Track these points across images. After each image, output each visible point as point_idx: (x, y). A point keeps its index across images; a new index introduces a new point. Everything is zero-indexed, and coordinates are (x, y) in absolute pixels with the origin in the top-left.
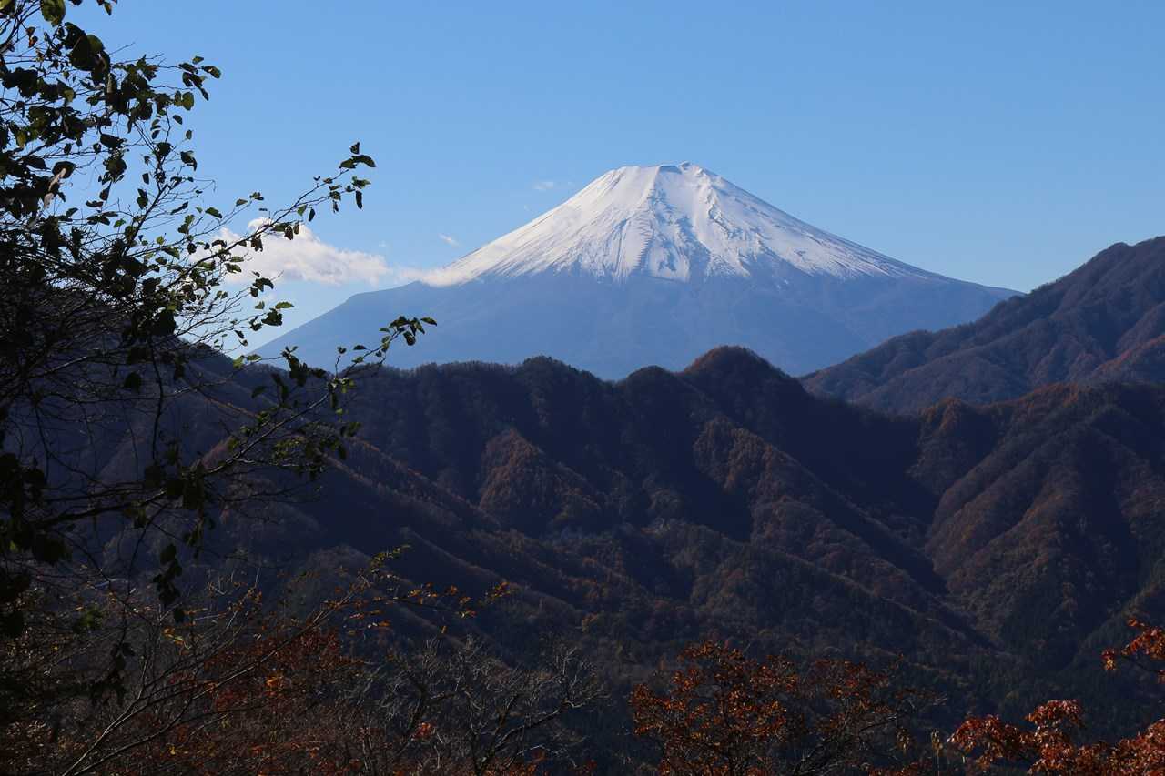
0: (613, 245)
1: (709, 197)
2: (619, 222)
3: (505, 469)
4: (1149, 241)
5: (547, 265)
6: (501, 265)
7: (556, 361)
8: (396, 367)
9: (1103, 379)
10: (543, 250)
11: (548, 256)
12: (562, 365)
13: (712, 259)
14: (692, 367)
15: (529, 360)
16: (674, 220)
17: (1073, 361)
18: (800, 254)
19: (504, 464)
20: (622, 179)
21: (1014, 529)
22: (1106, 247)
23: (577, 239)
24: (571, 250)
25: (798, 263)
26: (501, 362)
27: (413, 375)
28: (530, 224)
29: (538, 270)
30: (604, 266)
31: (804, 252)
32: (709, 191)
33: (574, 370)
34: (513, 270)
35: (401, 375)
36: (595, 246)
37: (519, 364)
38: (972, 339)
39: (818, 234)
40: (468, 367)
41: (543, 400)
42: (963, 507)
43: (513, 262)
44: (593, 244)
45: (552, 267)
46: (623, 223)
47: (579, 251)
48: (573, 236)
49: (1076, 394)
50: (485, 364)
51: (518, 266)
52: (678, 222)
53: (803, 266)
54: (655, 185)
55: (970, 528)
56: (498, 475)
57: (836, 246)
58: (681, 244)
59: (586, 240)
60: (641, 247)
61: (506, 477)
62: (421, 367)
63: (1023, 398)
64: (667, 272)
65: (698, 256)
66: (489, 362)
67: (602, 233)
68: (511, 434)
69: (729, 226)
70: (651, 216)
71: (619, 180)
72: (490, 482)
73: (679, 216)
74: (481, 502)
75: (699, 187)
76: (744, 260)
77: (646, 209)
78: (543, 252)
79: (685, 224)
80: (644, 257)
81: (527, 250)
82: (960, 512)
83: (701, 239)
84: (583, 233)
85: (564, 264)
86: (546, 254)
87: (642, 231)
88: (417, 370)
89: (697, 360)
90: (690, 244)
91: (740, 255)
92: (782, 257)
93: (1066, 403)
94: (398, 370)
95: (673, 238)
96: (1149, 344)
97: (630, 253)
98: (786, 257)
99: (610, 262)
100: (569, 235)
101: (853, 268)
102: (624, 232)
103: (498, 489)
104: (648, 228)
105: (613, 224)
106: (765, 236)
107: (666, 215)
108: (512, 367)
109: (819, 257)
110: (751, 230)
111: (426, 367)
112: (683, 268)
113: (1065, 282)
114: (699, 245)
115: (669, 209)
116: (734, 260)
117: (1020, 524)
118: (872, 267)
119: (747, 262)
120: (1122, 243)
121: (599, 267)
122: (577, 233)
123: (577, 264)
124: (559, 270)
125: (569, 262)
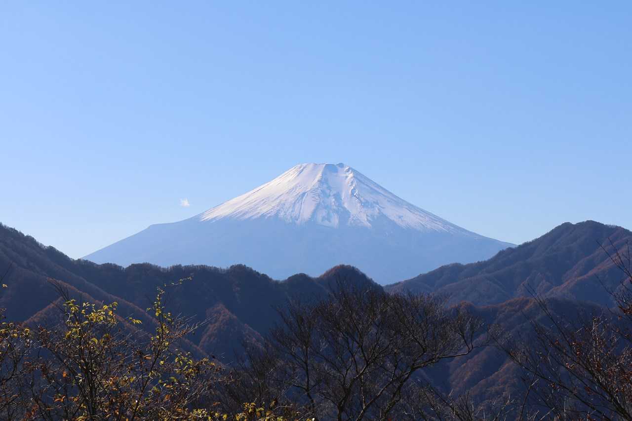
0: (297, 205)
1: (352, 183)
2: (301, 193)
3: (215, 326)
4: (583, 222)
5: (260, 214)
6: (235, 213)
7: (248, 268)
8: (159, 266)
9: (552, 296)
10: (259, 206)
11: (261, 210)
12: (251, 270)
13: (352, 217)
14: (324, 275)
15: (233, 266)
16: (332, 194)
17: (538, 286)
18: (400, 217)
19: (215, 323)
20: (304, 169)
21: (493, 376)
22: (560, 224)
23: (278, 201)
24: (274, 207)
25: (398, 221)
26: (218, 267)
27: (168, 271)
28: (252, 192)
29: (256, 217)
30: (291, 217)
31: (402, 217)
32: (352, 180)
33: (258, 273)
34: (242, 216)
35: (162, 270)
36: (287, 206)
37: (227, 267)
38: (485, 270)
39: (411, 207)
40: (199, 268)
41: (239, 289)
42: (466, 362)
43: (241, 212)
44: (286, 204)
45: (263, 216)
46: (304, 194)
47: (278, 208)
48: (275, 200)
49: (532, 304)
50: (209, 267)
51: (244, 214)
52: (334, 195)
53: (401, 224)
54: (322, 175)
55: (470, 373)
56: (211, 329)
57: (421, 214)
58: (335, 207)
59: (282, 202)
60: (313, 208)
61: (215, 330)
62: (173, 267)
63: (504, 304)
64: (326, 223)
65: (344, 214)
66: (211, 266)
67: (291, 199)
68: (220, 306)
69: (362, 199)
70: (319, 191)
71: (303, 170)
72: (206, 333)
73: (335, 192)
74: (200, 344)
75: (347, 177)
76: (369, 218)
77: (316, 187)
78: (258, 208)
79: (337, 197)
80: (314, 213)
81: (249, 206)
82: (465, 364)
83: (346, 205)
84: (282, 198)
85: (269, 215)
86: (259, 208)
87: (314, 199)
88: (171, 268)
89: (327, 272)
90: (340, 208)
91: (367, 216)
92: (390, 218)
93: (526, 308)
94: (160, 267)
95: (331, 203)
96: (579, 278)
97: (306, 210)
98: (392, 218)
99: (295, 215)
100: (273, 199)
101: (429, 226)
102: (304, 199)
103: (210, 336)
104: (317, 198)
105: (298, 194)
106: (381, 206)
107: (328, 192)
108: (224, 269)
109: (411, 219)
110: (374, 202)
111: (175, 266)
112: (335, 221)
113: (537, 241)
114: (344, 208)
115: (329, 188)
116: (364, 218)
117: (496, 373)
118: (439, 226)
119: (371, 220)
120: (569, 223)
121: (289, 217)
122: (278, 197)
123: (277, 215)
124: (266, 218)
125: (273, 214)
